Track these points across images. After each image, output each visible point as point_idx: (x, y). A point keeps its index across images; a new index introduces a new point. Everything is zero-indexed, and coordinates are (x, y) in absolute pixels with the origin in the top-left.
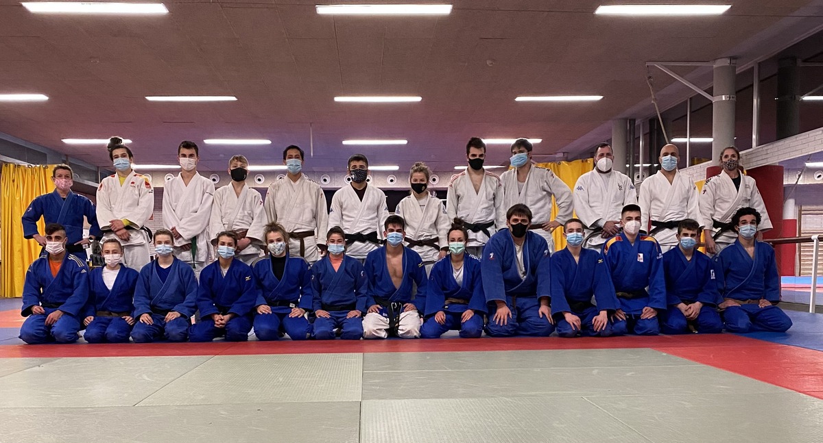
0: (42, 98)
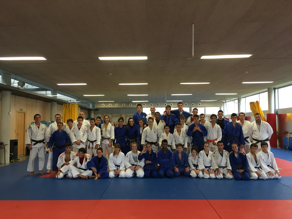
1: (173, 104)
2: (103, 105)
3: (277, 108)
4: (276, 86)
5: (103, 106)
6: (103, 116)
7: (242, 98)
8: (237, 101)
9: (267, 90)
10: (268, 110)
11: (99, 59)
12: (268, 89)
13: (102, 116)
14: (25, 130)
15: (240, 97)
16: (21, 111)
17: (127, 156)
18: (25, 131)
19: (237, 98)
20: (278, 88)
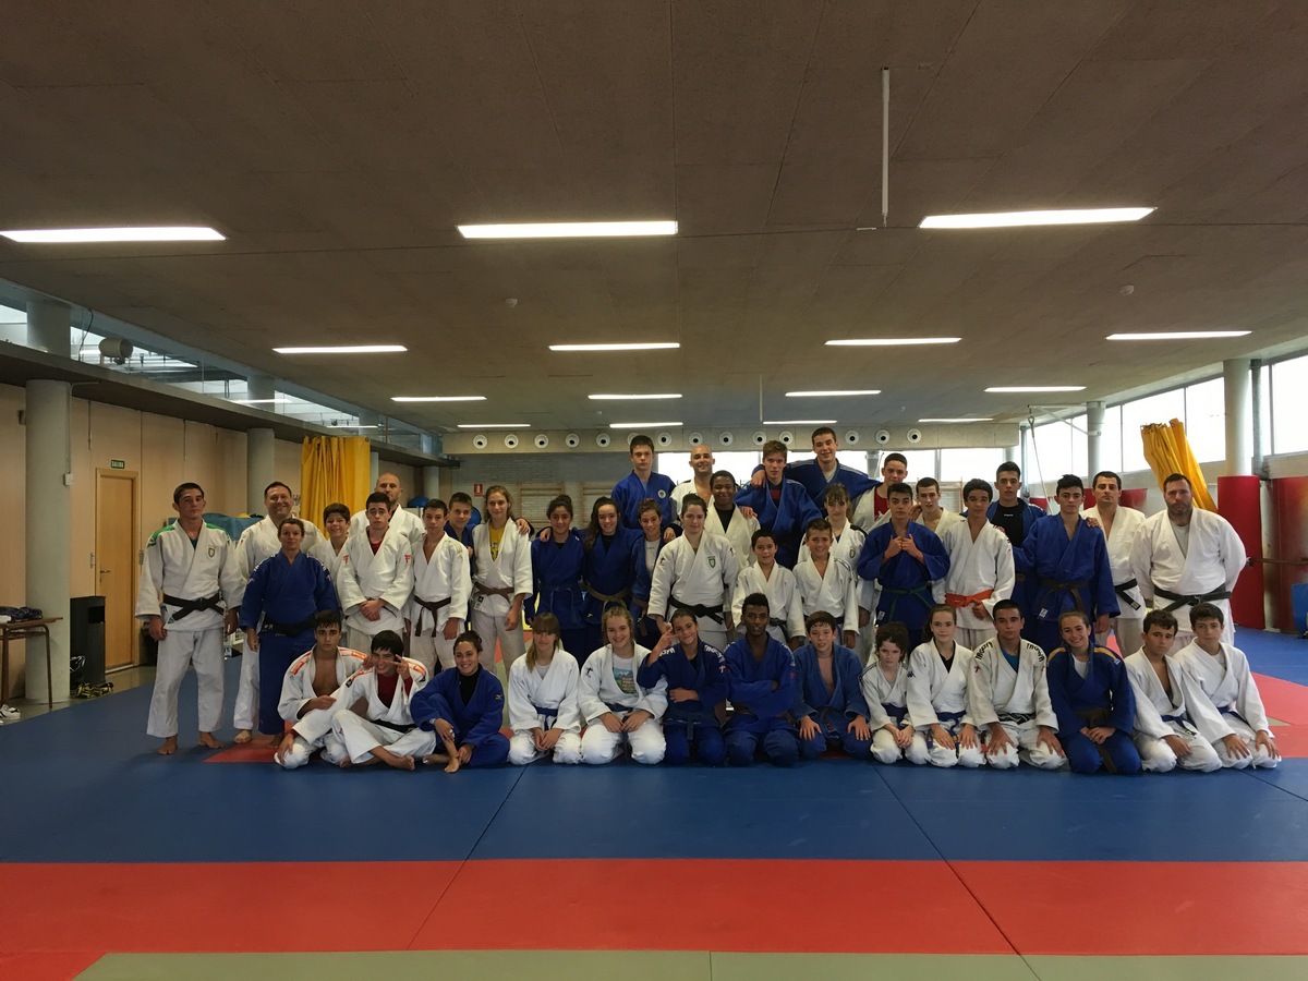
0: (401, 349)
1: (795, 438)
2: (480, 443)
3: (1265, 451)
4: (1264, 353)
5: (481, 446)
6: (478, 491)
7: (1108, 407)
8: (1082, 421)
9: (1219, 367)
10: (1224, 459)
11: (458, 234)
12: (1227, 364)
13: (475, 490)
14: (137, 553)
15: (1099, 402)
16: (118, 472)
17: (590, 669)
18: (137, 559)
19: (1084, 408)
20: (1272, 361)
